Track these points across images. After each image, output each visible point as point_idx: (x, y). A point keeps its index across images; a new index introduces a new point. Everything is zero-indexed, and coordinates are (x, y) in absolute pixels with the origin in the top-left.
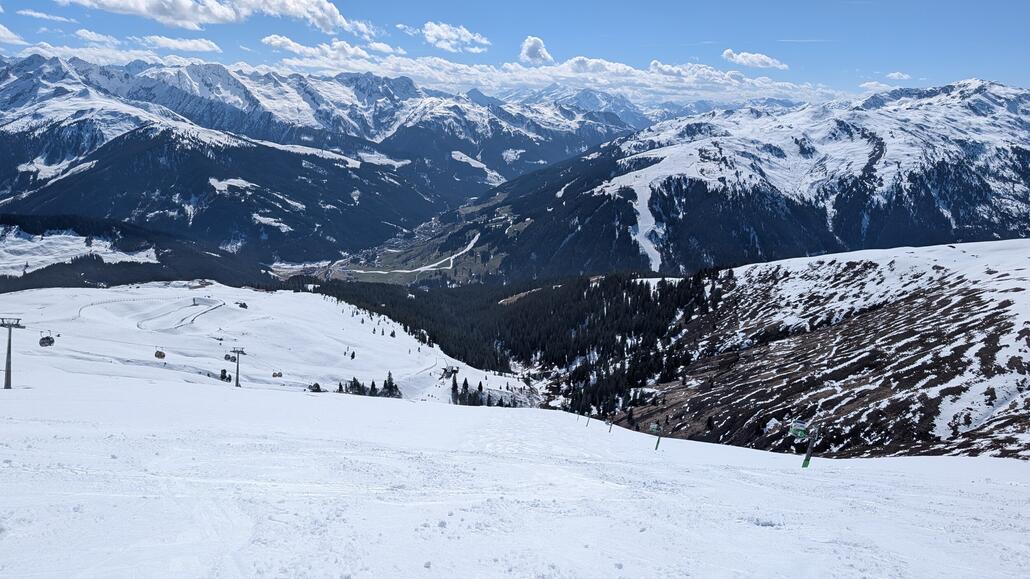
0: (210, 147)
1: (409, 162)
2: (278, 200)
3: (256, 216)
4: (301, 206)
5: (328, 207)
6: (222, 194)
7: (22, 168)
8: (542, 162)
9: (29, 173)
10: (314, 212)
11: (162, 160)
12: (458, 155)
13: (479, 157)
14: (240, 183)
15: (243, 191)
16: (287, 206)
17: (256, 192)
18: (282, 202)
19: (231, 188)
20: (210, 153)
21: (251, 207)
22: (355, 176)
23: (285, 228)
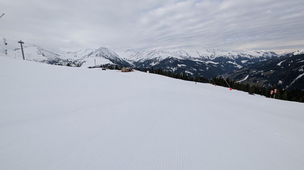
0: (179, 59)
1: (219, 63)
2: (191, 68)
3: (186, 71)
4: (196, 70)
5: (202, 70)
6: (180, 67)
7: (150, 64)
8: (253, 63)
9: (151, 65)
10: (198, 71)
11: (170, 62)
12: (229, 62)
13: (235, 62)
14: (184, 65)
15: (184, 67)
16: (193, 70)
17: (186, 67)
18: (192, 69)
19: (182, 66)
20: (179, 60)
21: (185, 69)
22: (207, 65)
23: (192, 74)
